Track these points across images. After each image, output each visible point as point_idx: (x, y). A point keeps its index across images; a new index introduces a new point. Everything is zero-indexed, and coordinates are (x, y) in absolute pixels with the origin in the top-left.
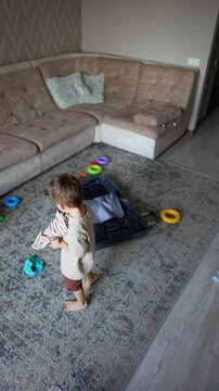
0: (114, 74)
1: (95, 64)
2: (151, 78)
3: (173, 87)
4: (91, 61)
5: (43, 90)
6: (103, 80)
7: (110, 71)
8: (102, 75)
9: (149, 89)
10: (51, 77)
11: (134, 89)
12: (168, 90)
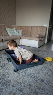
0: (24, 29)
1: (19, 27)
2: (35, 29)
3: (41, 31)
4: (18, 27)
5: (5, 30)
6: (21, 31)
7: (23, 29)
8: (21, 30)
9: (34, 32)
10: (8, 28)
11: (30, 32)
12: (39, 32)
